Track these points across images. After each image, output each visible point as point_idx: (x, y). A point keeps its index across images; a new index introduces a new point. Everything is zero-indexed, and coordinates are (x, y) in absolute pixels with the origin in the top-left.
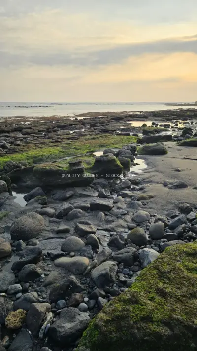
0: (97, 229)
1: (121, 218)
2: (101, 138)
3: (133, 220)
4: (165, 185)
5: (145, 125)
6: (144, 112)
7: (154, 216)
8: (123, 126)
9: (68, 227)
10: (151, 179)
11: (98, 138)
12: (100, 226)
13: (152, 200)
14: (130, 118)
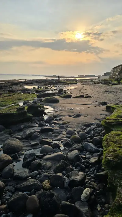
0: (53, 141)
1: (61, 133)
2: (14, 95)
3: (67, 133)
4: (70, 116)
5: (34, 88)
6: (28, 80)
7: (75, 130)
8: (21, 88)
9: (37, 142)
10: (61, 114)
11: (12, 95)
12: (53, 139)
13: (70, 123)
14: (22, 84)
